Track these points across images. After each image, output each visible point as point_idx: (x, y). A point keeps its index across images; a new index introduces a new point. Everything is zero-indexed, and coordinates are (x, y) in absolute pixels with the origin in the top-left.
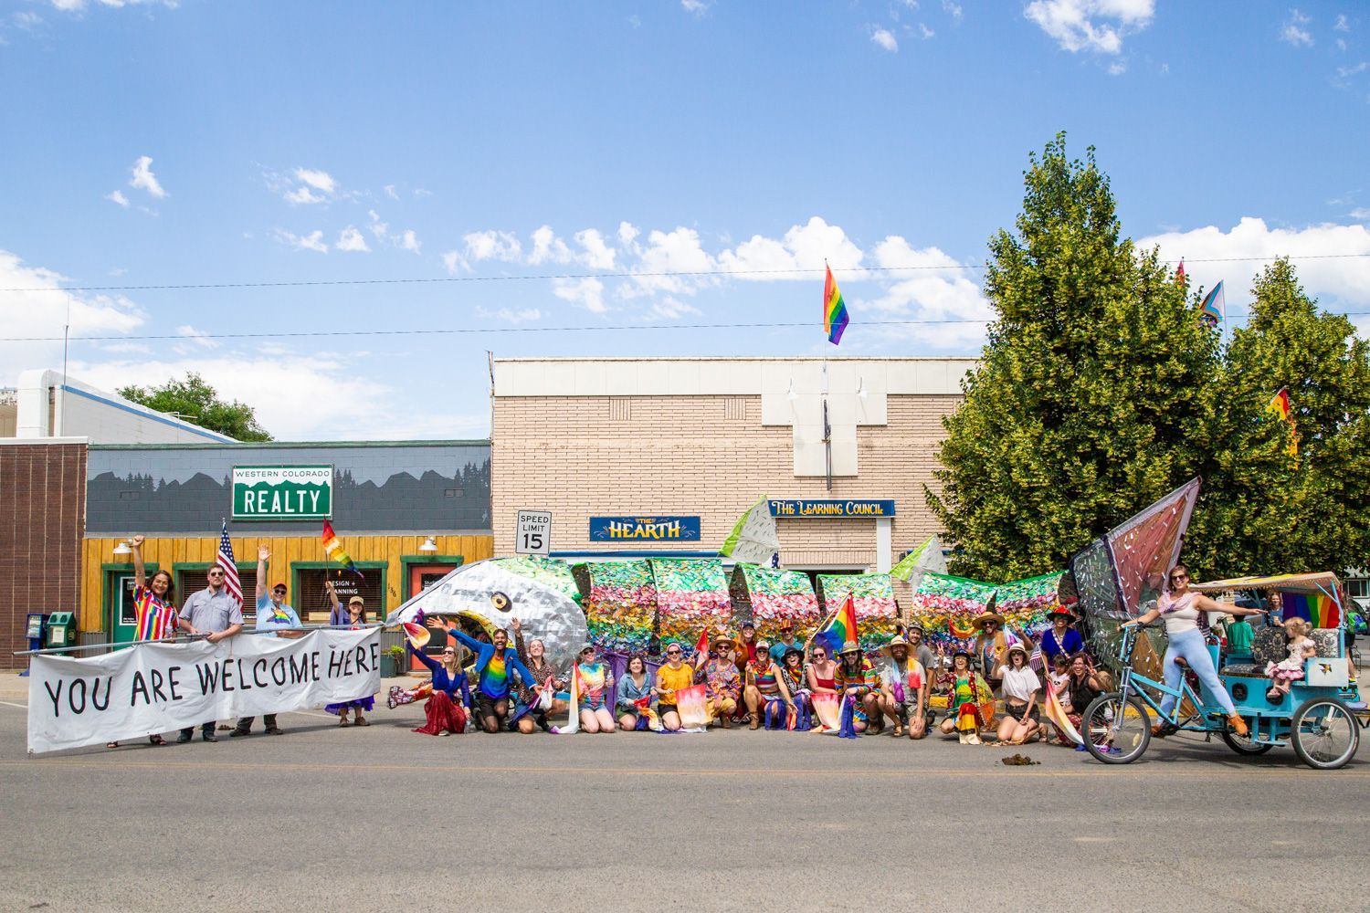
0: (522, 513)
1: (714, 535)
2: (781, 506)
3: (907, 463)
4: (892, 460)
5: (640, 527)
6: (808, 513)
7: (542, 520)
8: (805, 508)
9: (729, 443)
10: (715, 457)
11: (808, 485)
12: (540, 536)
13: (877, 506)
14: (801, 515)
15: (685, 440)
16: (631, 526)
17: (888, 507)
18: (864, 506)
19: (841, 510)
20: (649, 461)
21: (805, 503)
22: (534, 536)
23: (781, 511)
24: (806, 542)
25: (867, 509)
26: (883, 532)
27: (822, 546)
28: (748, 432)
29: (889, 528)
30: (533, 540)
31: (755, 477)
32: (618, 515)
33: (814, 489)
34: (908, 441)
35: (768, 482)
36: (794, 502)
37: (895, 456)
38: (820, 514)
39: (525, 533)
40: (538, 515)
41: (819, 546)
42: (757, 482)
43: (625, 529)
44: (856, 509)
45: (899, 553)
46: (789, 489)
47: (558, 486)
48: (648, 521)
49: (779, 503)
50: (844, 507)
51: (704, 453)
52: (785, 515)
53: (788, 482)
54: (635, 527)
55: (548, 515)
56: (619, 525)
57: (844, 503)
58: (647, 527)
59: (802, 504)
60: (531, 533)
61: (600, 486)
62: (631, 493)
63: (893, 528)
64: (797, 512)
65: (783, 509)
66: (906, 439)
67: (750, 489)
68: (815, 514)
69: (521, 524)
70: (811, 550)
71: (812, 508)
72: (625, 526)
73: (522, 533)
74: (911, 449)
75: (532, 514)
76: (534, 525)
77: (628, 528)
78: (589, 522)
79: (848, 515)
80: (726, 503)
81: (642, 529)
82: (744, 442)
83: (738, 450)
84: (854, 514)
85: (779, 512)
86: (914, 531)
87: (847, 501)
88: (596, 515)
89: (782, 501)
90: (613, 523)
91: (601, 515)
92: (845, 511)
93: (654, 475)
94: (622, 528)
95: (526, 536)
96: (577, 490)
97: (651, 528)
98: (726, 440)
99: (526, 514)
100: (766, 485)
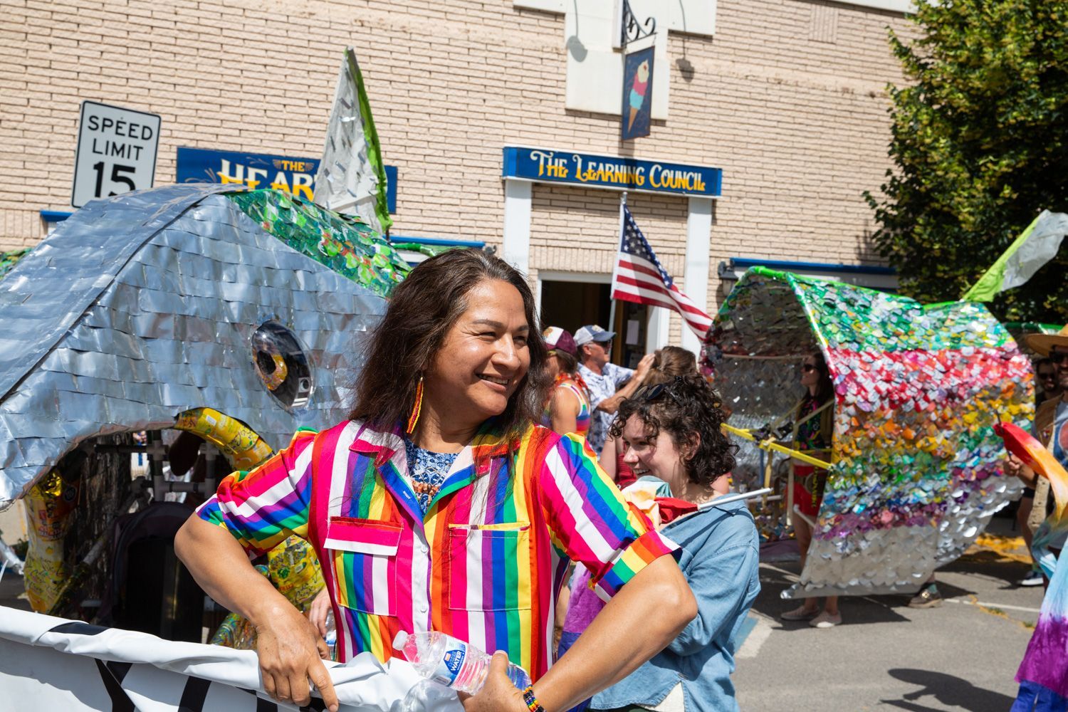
0: (90, 110)
1: (421, 206)
2: (546, 161)
3: (741, 108)
4: (719, 98)
5: (281, 177)
6: (589, 178)
7: (138, 132)
8: (585, 169)
9: (454, 29)
10: (430, 53)
11: (587, 128)
12: (132, 170)
13: (697, 177)
14: (578, 181)
15: (373, 12)
16: (264, 173)
17: (712, 178)
18: (679, 174)
19: (643, 178)
20: (305, 44)
21: (586, 159)
22: (117, 168)
23: (546, 170)
24: (578, 231)
25: (682, 179)
26: (698, 222)
27: (602, 239)
28: (489, 15)
29: (709, 217)
30: (115, 178)
31: (499, 101)
32: (237, 149)
33: (596, 136)
34: (743, 69)
35: (521, 113)
36: (568, 156)
37: (723, 92)
38: (609, 183)
39: (97, 159)
40: (130, 118)
41: (596, 239)
42: (501, 111)
43: (251, 178)
44: (666, 178)
45: (718, 261)
46: (556, 131)
47: (105, 71)
48: (299, 165)
49: (543, 155)
50: (646, 174)
51: (411, 44)
52: (552, 178)
53: (554, 118)
54: (272, 177)
55: (152, 122)
56: (240, 169)
57: (648, 165)
58: (297, 177)
59: (580, 161)
60: (110, 161)
61: (201, 83)
62: (266, 106)
63: (714, 220)
64: (571, 176)
65: (550, 166)
66: (737, 65)
67: (488, 124)
68: (600, 182)
69: (88, 136)
70: (585, 245)
71: (596, 169)
72: (252, 172)
73: (89, 160)
74: (748, 83)
75: (115, 116)
76: (119, 141)
77: (258, 176)
78: (174, 156)
79: (652, 188)
80: (446, 147)
81: (284, 182)
82: (480, 32)
83: (472, 45)
84: (662, 187)
85: (541, 172)
86: (743, 224)
87: (652, 164)
88: (192, 145)
89: (547, 152)
90: (226, 164)
91: (202, 145)
92: (647, 180)
93: (313, 75)
94: (246, 175)
95: (99, 167)
96: (149, 84)
97: (303, 181)
98: (449, 24)
99: (102, 113)
100: (518, 120)
